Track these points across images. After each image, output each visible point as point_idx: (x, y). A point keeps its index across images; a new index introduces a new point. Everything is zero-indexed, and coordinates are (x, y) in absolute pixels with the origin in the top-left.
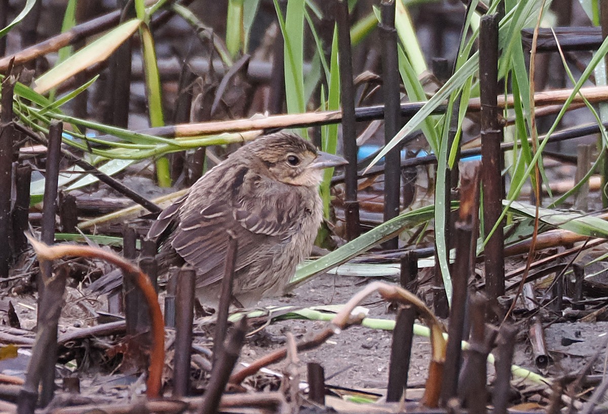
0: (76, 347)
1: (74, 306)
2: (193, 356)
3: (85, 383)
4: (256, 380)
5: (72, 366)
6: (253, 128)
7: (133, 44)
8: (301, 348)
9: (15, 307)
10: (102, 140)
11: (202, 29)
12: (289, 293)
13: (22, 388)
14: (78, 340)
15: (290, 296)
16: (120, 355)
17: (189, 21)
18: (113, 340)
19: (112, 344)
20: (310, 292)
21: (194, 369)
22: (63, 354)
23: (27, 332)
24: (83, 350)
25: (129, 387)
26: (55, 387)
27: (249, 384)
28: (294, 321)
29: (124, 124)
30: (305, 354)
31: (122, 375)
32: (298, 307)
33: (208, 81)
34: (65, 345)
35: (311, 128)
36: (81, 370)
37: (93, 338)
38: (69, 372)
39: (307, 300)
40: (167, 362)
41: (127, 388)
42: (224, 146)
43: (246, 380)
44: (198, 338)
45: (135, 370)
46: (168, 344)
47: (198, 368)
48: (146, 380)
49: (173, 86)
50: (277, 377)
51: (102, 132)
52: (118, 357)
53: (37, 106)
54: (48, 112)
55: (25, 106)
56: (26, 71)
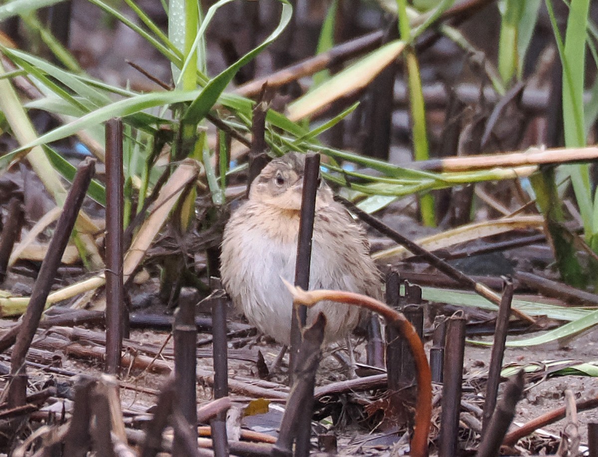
0: (331, 402)
1: (329, 357)
2: (462, 413)
3: (341, 442)
4: (530, 442)
5: (327, 423)
6: (528, 163)
7: (396, 68)
8: (581, 407)
9: (265, 358)
10: (362, 174)
11: (472, 54)
12: (565, 346)
13: (274, 446)
14: (335, 394)
15: (566, 349)
16: (381, 412)
17: (457, 44)
18: (373, 395)
19: (371, 400)
20: (589, 345)
21: (462, 429)
22: (317, 410)
23: (278, 385)
24: (340, 405)
25: (391, 447)
26: (311, 447)
27: (522, 447)
28: (571, 377)
29: (385, 156)
30: (584, 413)
31: (383, 434)
32: (578, 362)
33: (478, 111)
34: (320, 400)
35: (589, 165)
36: (338, 427)
37: (351, 392)
38: (324, 430)
39: (586, 355)
40: (433, 420)
41: (388, 449)
42: (495, 183)
43: (520, 442)
44: (467, 394)
45: (397, 428)
46: (435, 399)
47: (467, 427)
48: (410, 440)
49: (439, 116)
50: (553, 439)
51: (361, 165)
52: (379, 414)
53: (290, 135)
54: (303, 143)
55: (277, 135)
56: (279, 97)
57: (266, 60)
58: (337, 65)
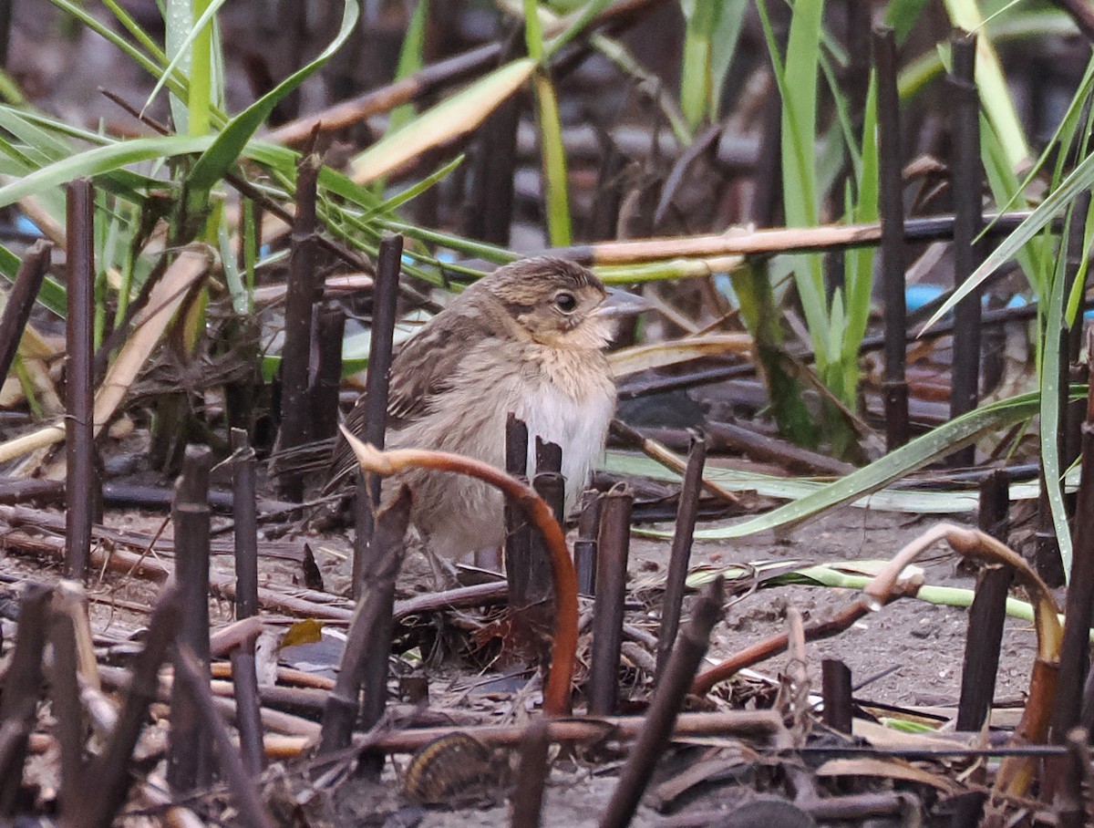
0: (420, 625)
1: (414, 555)
2: (625, 643)
3: (436, 687)
4: (731, 688)
5: (412, 658)
6: (727, 252)
7: (521, 104)
8: (811, 635)
9: (314, 555)
10: (466, 267)
11: (639, 80)
12: (785, 539)
13: (331, 694)
14: (425, 613)
15: (787, 543)
16: (497, 641)
17: (616, 65)
18: (485, 614)
19: (482, 622)
20: (822, 537)
21: (625, 668)
22: (397, 638)
23: (335, 597)
24: (433, 629)
25: (513, 696)
26: (388, 695)
27: (719, 696)
28: (795, 587)
29: (503, 240)
30: (815, 644)
31: (501, 676)
32: (807, 563)
33: (649, 169)
34: (401, 622)
35: (822, 256)
36: (429, 665)
37: (452, 610)
38: (408, 668)
39: (817, 552)
40: (579, 654)
41: (508, 699)
42: (675, 282)
43: (715, 688)
44: (632, 613)
45: (522, 667)
46: (582, 621)
47: (632, 665)
48: (544, 685)
49: (588, 177)
50: (767, 684)
51: (466, 254)
52: (494, 644)
53: (355, 206)
54: (376, 219)
55: (335, 205)
56: (338, 146)
57: (316, 88)
58: (427, 97)
